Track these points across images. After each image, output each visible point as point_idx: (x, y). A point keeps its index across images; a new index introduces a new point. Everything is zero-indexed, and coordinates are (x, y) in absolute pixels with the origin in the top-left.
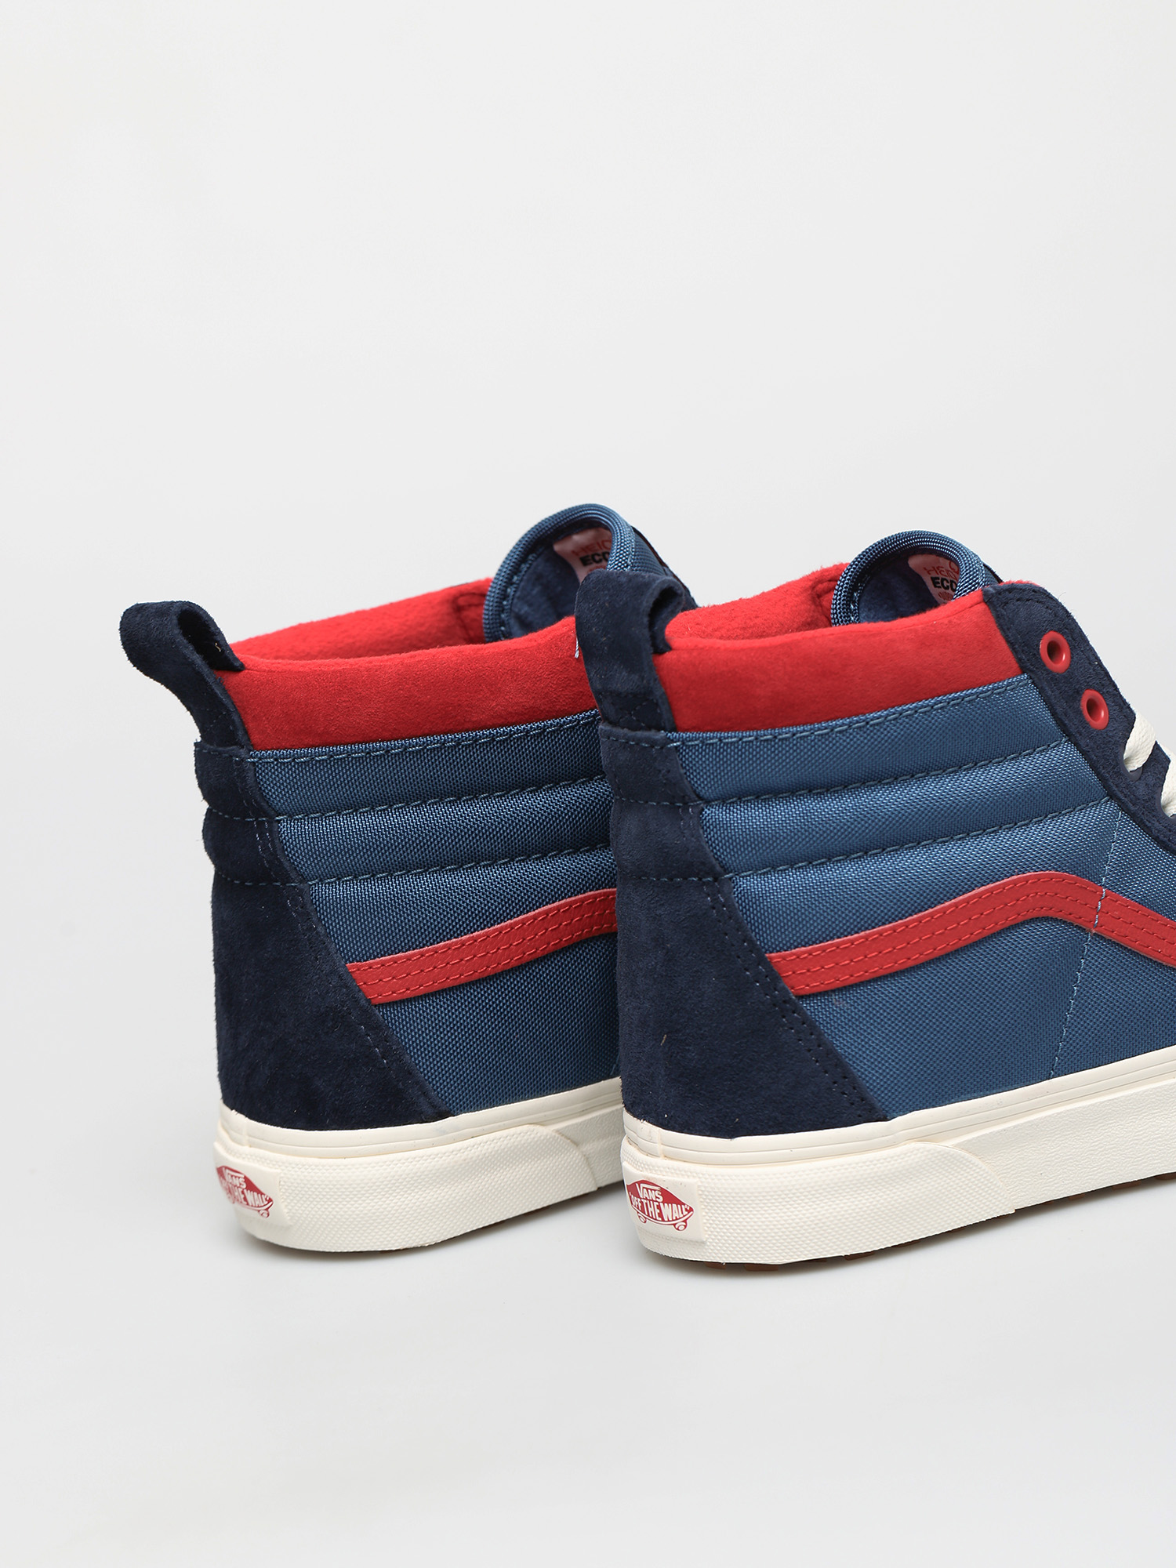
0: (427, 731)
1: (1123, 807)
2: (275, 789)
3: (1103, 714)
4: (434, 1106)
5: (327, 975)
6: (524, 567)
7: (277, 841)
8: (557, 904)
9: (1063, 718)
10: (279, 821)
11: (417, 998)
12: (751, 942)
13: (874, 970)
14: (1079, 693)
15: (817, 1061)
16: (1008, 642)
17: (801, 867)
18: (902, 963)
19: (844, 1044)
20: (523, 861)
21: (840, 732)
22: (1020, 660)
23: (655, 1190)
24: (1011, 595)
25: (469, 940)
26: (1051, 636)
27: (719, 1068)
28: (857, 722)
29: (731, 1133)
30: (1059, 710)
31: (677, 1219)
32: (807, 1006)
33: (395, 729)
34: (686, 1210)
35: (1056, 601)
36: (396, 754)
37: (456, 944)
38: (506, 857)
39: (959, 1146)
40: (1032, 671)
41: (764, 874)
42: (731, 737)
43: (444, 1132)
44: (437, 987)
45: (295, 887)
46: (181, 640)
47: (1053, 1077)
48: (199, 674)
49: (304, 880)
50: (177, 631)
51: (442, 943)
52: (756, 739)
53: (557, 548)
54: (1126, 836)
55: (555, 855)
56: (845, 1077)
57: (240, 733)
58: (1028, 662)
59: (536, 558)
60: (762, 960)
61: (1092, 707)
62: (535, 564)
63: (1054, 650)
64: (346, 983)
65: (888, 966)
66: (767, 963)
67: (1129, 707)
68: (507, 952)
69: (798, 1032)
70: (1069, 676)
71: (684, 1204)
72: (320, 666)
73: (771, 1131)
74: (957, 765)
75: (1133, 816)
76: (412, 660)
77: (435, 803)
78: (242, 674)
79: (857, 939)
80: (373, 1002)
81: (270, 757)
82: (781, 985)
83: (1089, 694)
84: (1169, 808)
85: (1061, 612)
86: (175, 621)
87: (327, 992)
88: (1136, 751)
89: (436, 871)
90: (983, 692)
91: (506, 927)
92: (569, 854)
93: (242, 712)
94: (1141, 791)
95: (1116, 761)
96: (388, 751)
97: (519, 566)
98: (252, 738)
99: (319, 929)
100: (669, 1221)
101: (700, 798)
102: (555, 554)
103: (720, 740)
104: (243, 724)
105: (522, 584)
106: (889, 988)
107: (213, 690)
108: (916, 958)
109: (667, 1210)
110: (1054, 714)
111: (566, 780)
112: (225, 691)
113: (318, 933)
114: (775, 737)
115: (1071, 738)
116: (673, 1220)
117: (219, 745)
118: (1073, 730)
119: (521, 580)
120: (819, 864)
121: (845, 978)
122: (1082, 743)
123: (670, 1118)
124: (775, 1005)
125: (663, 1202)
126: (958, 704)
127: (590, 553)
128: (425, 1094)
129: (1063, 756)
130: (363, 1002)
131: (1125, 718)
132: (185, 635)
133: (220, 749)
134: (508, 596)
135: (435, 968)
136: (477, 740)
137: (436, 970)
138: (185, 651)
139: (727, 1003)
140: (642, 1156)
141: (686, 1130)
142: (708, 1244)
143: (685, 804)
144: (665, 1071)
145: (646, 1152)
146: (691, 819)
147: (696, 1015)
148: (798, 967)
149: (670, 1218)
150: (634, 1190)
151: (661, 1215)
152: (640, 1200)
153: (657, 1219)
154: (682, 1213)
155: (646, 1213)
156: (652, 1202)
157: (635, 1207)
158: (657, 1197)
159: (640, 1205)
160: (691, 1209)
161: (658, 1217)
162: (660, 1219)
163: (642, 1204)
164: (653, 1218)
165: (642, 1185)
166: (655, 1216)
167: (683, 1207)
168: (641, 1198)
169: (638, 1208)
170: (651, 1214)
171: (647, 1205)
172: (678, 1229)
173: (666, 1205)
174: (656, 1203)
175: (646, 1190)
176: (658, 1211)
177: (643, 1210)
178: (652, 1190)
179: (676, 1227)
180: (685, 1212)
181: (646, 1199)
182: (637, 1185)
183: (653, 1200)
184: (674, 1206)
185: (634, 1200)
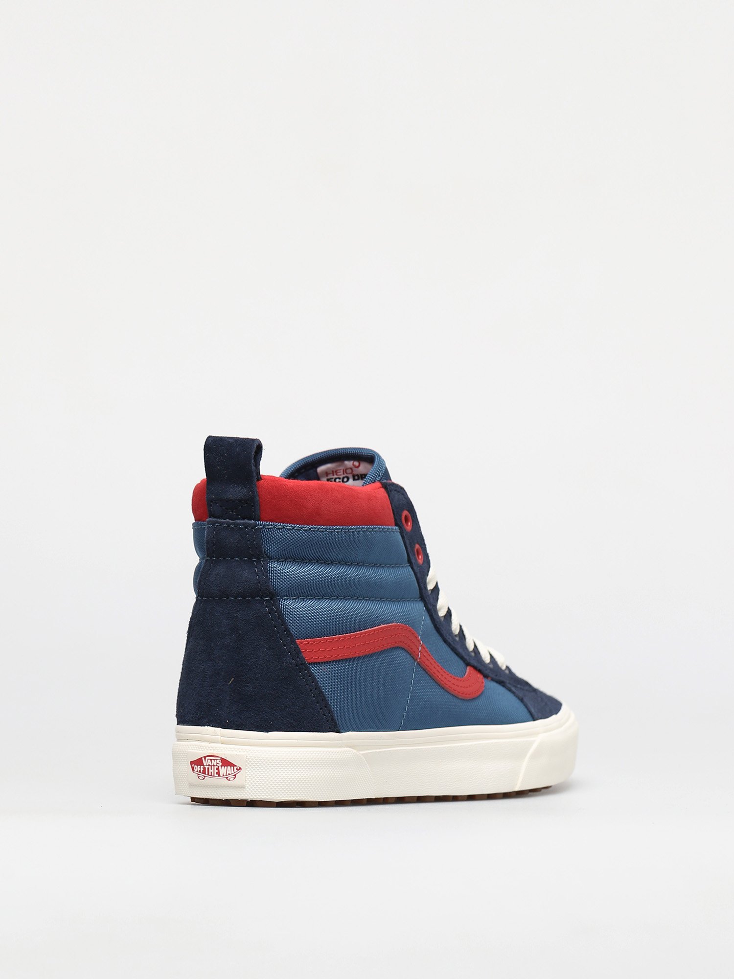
1: (425, 606)
3: (420, 557)
9: (409, 553)
12: (289, 632)
13: (341, 655)
14: (414, 543)
15: (314, 697)
16: (392, 509)
19: (326, 690)
22: (395, 519)
23: (217, 760)
24: (393, 488)
26: (405, 513)
27: (265, 695)
29: (267, 730)
30: (408, 549)
31: (229, 774)
32: (314, 669)
34: (237, 769)
39: (363, 754)
40: (399, 526)
41: (294, 599)
47: (401, 730)
54: (427, 620)
56: (326, 707)
58: (398, 521)
60: (292, 642)
61: (417, 552)
63: (407, 520)
66: (295, 644)
69: (306, 680)
70: (411, 534)
71: (236, 766)
73: (289, 730)
79: (335, 638)
82: (301, 655)
83: (416, 546)
84: (438, 613)
88: (431, 580)
94: (431, 600)
95: (425, 582)
100: (223, 776)
101: (268, 557)
109: (223, 770)
110: (406, 550)
115: (410, 565)
116: (226, 775)
118: (412, 560)
120: (318, 599)
121: (329, 657)
122: (414, 567)
123: (230, 722)
124: (297, 666)
125: (222, 766)
129: (407, 572)
131: (428, 563)
139: (272, 662)
140: (207, 744)
141: (240, 728)
142: (246, 788)
143: (258, 559)
144: (230, 697)
145: (210, 742)
146: (262, 567)
147: (254, 668)
148: (309, 649)
149: (225, 775)
150: (199, 762)
151: (218, 773)
152: (203, 767)
153: (214, 776)
154: (234, 771)
155: (207, 774)
156: (213, 767)
157: (197, 771)
158: (217, 763)
159: (202, 769)
160: (240, 769)
161: (215, 775)
162: (217, 775)
163: (204, 768)
164: (211, 775)
165: (207, 758)
166: (213, 775)
167: (235, 767)
168: (204, 766)
169: (200, 772)
170: (210, 774)
171: (208, 768)
172: (229, 780)
173: (223, 767)
174: (216, 767)
175: (209, 760)
176: (217, 771)
177: (204, 772)
178: (214, 760)
179: (228, 779)
180: (235, 770)
181: (209, 765)
182: (203, 759)
183: (214, 766)
184: (229, 767)
185: (197, 768)
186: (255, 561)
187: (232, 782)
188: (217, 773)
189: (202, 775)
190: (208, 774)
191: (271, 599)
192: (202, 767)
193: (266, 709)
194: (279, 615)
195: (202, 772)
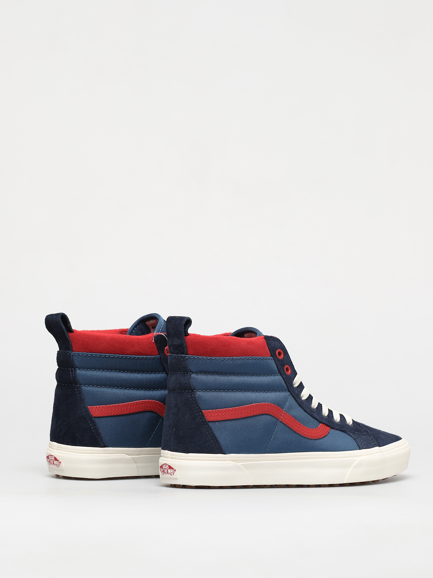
0: (115, 353)
1: (291, 394)
2: (77, 361)
3: (289, 371)
4: (104, 444)
5: (83, 408)
6: (138, 326)
7: (75, 374)
8: (140, 401)
9: (280, 369)
10: (77, 370)
11: (103, 417)
12: (199, 407)
13: (227, 418)
14: (284, 365)
16: (269, 348)
17: (213, 391)
18: (233, 417)
19: (217, 434)
20: (133, 389)
21: (226, 360)
22: (271, 354)
23: (167, 466)
24: (271, 338)
25: (118, 405)
26: (279, 350)
27: (187, 436)
28: (231, 358)
29: (187, 452)
30: (279, 367)
31: (171, 473)
32: (210, 424)
33: (108, 351)
35: (282, 343)
36: (107, 357)
37: (115, 405)
38: (129, 388)
39: (241, 465)
40: (273, 357)
41: (204, 391)
42: (201, 357)
43: (105, 451)
44: (109, 415)
45: (78, 386)
46: (61, 321)
47: (266, 453)
48: (63, 331)
49: (80, 385)
50: (60, 319)
51: (111, 405)
52: (206, 358)
53: (147, 323)
54: (291, 401)
55: (141, 390)
56: (217, 442)
57: (71, 347)
58: (273, 354)
59: (141, 325)
60: (201, 411)
61: (287, 369)
62: (141, 326)
63: (280, 354)
64: (87, 410)
65: (230, 417)
66: (202, 412)
67: (296, 372)
68: (126, 410)
69: (207, 429)
70: (282, 360)
71: (174, 469)
72: (92, 334)
73: (197, 452)
74: (253, 375)
75: (293, 397)
76: (114, 336)
77: (114, 371)
78: (73, 333)
79: (224, 410)
80: (93, 416)
81: (77, 353)
83: (286, 366)
84: (302, 398)
85: (283, 345)
86: (60, 317)
87: (82, 412)
88: (296, 382)
89: (112, 388)
90: (261, 358)
91: (127, 404)
92: (144, 390)
93: (72, 342)
94: (296, 392)
95: (291, 384)
96: (105, 356)
97: (137, 326)
98: (73, 349)
99: (83, 396)
102: (146, 324)
103: (198, 358)
104: (72, 345)
105: (137, 330)
106: (230, 423)
107: (66, 335)
108: (237, 417)
109: (169, 471)
110: (278, 368)
111: (146, 372)
112: (68, 336)
113: (82, 397)
114: (211, 359)
115: (281, 375)
117: (64, 350)
118: (282, 373)
119: (137, 329)
120: (217, 391)
121: (219, 418)
122: (283, 376)
124: (202, 423)
125: (169, 469)
126: (255, 359)
127: (154, 326)
128: (102, 440)
129: (278, 378)
130: (91, 415)
131: (295, 373)
132: (62, 321)
133: (65, 351)
134: (133, 332)
135: (109, 410)
136: (127, 357)
137: (109, 411)
138: (61, 324)
139: (191, 421)
140: (165, 459)
141: (177, 451)
142: (178, 479)
143: (187, 373)
144: (173, 437)
145: (166, 457)
146: (189, 376)
147: (183, 423)
148: (209, 415)
150: (161, 467)
151: (168, 472)
158: (167, 468)
165: (164, 465)
168: (163, 468)
171: (165, 470)
179: (171, 475)
180: (174, 471)
181: (165, 468)
184: (171, 469)
185: (161, 470)
187: (173, 476)
190: (165, 473)
191: (192, 391)
193: (187, 443)
194: (195, 399)
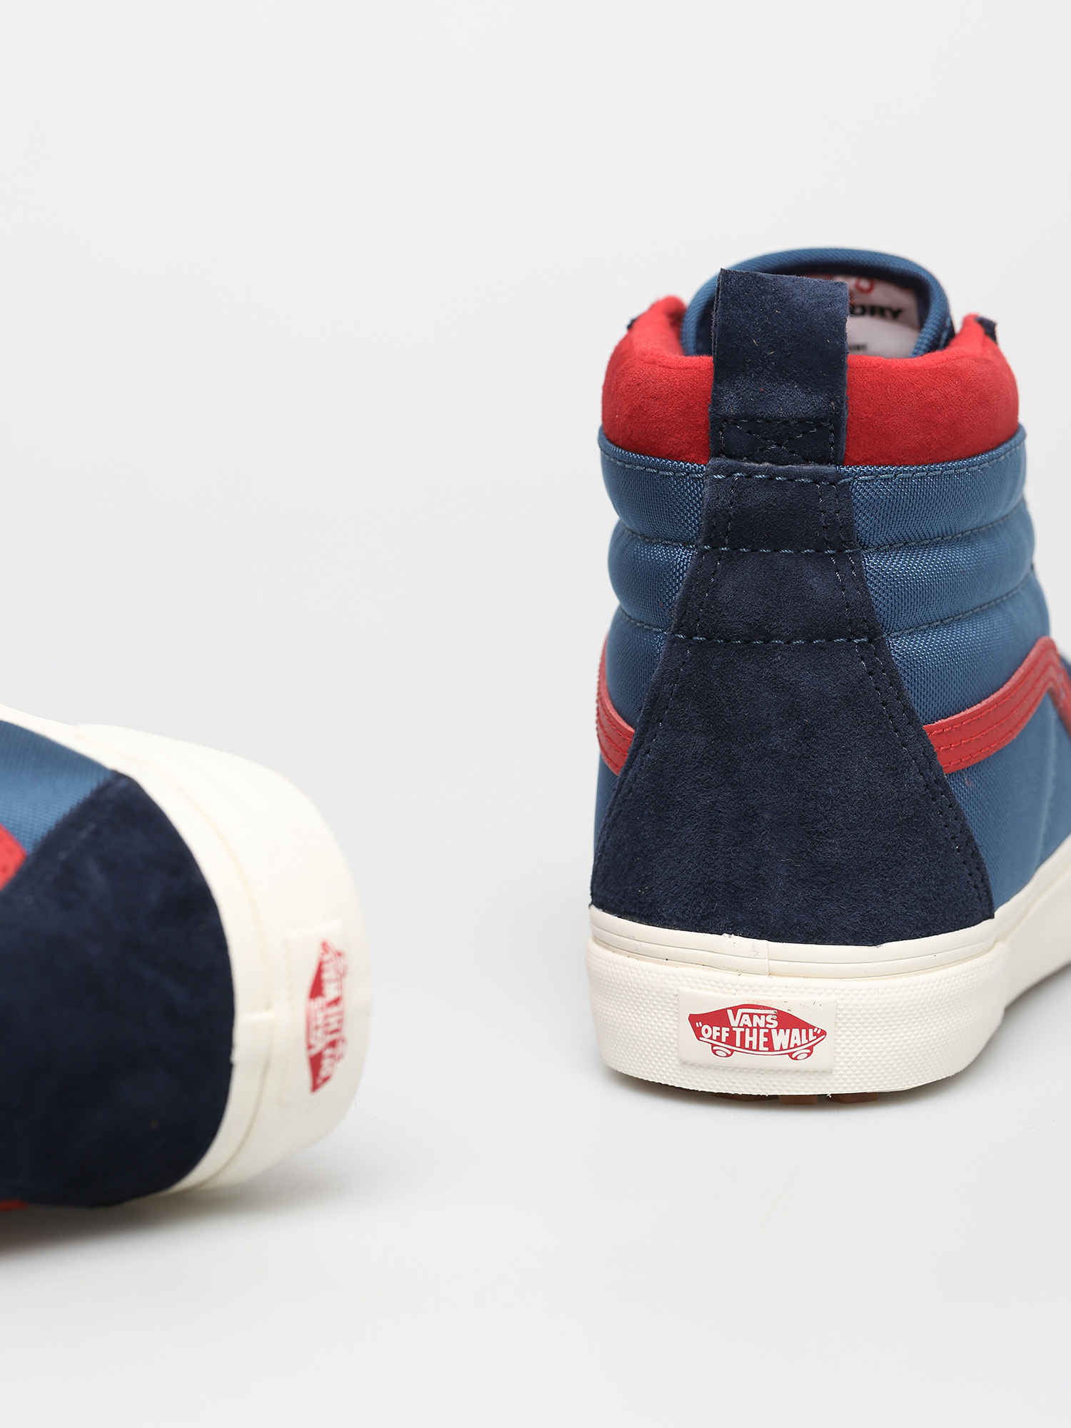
15: (959, 852)
23: (766, 1015)
29: (875, 939)
31: (796, 1046)
34: (815, 1034)
66: (925, 738)
71: (813, 1027)
73: (919, 934)
82: (935, 761)
101: (863, 545)
109: (780, 1038)
116: (789, 1048)
125: (777, 1029)
139: (880, 785)
140: (732, 977)
141: (815, 940)
142: (834, 1072)
143: (841, 551)
144: (788, 870)
145: (740, 971)
146: (853, 568)
149: (785, 1047)
150: (718, 1018)
151: (769, 1045)
152: (728, 1029)
153: (758, 1050)
154: (807, 1038)
155: (738, 1044)
156: (755, 1031)
157: (711, 1038)
158: (766, 1023)
159: (725, 1035)
160: (823, 1033)
161: (761, 1047)
162: (767, 1049)
163: (732, 1034)
164: (750, 1048)
165: (740, 1011)
166: (754, 1047)
167: (811, 1031)
168: (731, 1028)
169: (719, 1039)
170: (747, 1046)
171: (743, 1034)
172: (796, 1059)
173: (782, 1031)
174: (762, 1032)
175: (746, 1017)
176: (766, 1039)
177: (731, 1040)
178: (759, 1015)
179: (794, 1056)
180: (811, 1037)
181: (745, 1026)
182: (730, 1012)
183: (758, 1028)
184: (796, 1032)
185: (710, 1031)
186: (832, 555)
187: (803, 1064)
188: (765, 1044)
189: (723, 1049)
190: (742, 1046)
191: (871, 641)
192: (725, 1030)
193: (874, 893)
194: (891, 677)
195: (724, 1040)
